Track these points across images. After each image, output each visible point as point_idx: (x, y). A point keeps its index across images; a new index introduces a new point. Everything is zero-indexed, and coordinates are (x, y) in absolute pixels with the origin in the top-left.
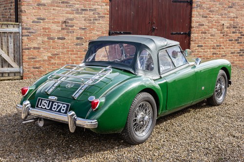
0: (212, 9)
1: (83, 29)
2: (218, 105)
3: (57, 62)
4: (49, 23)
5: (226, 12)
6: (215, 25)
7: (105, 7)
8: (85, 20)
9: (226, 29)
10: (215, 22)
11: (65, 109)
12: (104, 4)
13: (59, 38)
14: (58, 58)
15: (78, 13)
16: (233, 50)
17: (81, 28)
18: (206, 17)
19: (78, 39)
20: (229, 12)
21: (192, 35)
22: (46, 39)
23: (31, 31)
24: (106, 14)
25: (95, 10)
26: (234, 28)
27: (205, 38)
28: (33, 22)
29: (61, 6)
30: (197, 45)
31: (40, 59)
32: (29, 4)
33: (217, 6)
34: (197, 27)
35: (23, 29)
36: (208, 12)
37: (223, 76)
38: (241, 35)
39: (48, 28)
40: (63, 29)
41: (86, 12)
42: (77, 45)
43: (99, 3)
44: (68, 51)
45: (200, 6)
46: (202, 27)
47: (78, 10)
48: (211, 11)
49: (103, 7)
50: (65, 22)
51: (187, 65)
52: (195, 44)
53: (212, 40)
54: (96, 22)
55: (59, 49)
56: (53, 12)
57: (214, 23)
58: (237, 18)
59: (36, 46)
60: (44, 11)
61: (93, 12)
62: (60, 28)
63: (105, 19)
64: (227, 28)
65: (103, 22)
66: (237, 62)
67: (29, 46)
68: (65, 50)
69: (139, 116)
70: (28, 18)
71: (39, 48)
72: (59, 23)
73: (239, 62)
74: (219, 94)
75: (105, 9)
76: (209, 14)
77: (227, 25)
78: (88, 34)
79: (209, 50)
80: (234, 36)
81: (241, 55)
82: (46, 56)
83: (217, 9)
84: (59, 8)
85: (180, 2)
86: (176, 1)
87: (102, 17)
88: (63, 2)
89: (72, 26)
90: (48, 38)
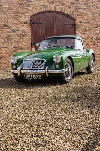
0: (86, 28)
1: (17, 41)
3: (3, 61)
6: (89, 38)
7: (28, 28)
8: (17, 36)
9: (94, 40)
10: (88, 36)
12: (28, 27)
13: (4, 47)
14: (4, 59)
15: (13, 32)
16: (99, 53)
17: (15, 41)
18: (83, 33)
19: (14, 47)
20: (95, 30)
24: (29, 32)
25: (23, 30)
26: (99, 39)
29: (4, 28)
36: (84, 30)
40: (6, 42)
41: (18, 31)
42: (14, 51)
43: (25, 26)
44: (9, 55)
45: (80, 27)
47: (13, 30)
48: (85, 30)
50: (7, 37)
53: (88, 47)
54: (24, 37)
55: (4, 53)
61: (21, 32)
62: (4, 41)
65: (27, 37)
68: (7, 54)
72: (3, 38)
75: (28, 30)
76: (85, 32)
77: (95, 38)
78: (19, 45)
83: (89, 28)
84: (3, 29)
85: (69, 25)
86: (66, 25)
87: (27, 34)
88: (5, 26)
89: (11, 40)
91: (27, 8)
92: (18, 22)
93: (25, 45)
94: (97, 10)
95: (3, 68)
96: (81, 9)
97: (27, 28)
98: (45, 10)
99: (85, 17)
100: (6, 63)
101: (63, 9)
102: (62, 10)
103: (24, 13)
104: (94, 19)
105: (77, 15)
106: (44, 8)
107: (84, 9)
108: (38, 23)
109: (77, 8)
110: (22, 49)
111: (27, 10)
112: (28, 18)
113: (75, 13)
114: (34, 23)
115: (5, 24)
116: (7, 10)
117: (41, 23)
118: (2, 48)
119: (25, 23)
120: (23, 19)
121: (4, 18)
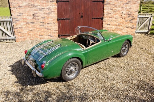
1: (43, 18)
3: (31, 34)
4: (25, 15)
5: (124, 6)
7: (54, 6)
8: (44, 13)
13: (31, 23)
14: (32, 32)
15: (40, 10)
16: (128, 26)
18: (112, 9)
19: (41, 23)
20: (126, 6)
21: (104, 19)
23: (17, 20)
24: (55, 10)
25: (49, 8)
26: (129, 14)
27: (111, 20)
28: (17, 15)
30: (107, 24)
31: (23, 33)
32: (14, 7)
33: (119, 3)
34: (107, 15)
35: (12, 19)
36: (113, 6)
38: (133, 18)
39: (25, 18)
41: (44, 9)
42: (41, 26)
43: (51, 5)
44: (37, 29)
46: (110, 15)
48: (115, 6)
49: (53, 6)
50: (34, 15)
53: (116, 21)
54: (50, 14)
55: (32, 28)
56: (27, 10)
57: (117, 12)
58: (131, 9)
59: (20, 27)
60: (22, 10)
62: (32, 18)
63: (55, 13)
64: (125, 14)
65: (53, 14)
66: (130, 32)
67: (17, 27)
68: (35, 28)
70: (14, 14)
71: (22, 28)
72: (30, 15)
78: (46, 21)
79: (113, 26)
80: (129, 19)
81: (132, 29)
82: (26, 31)
83: (119, 5)
84: (30, 8)
85: (97, 2)
87: (53, 11)
88: (31, 5)
89: (38, 17)
90: (26, 23)
92: (44, 1)
93: (52, 21)
95: (32, 38)
100: (35, 35)
108: (64, 1)
110: (48, 24)
114: (60, 1)
117: (68, 1)
118: (30, 23)
119: (51, 2)
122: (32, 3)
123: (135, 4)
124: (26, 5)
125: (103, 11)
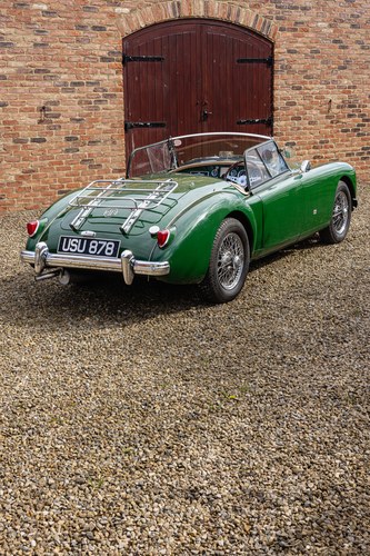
0: (309, 73)
1: (78, 120)
2: (339, 242)
3: (32, 185)
4: (14, 111)
5: (335, 77)
6: (317, 103)
7: (116, 76)
8: (80, 103)
9: (335, 110)
10: (316, 98)
11: (112, 249)
12: (113, 71)
13: (34, 140)
14: (35, 177)
15: (65, 90)
16: (349, 149)
17: (73, 119)
18: (299, 88)
19: (68, 139)
20: (340, 77)
21: (275, 124)
22: (11, 143)
24: (117, 90)
25: (97, 83)
26: (350, 107)
27: (299, 129)
29: (35, 78)
30: (285, 142)
31: (2, 181)
33: (318, 67)
34: (284, 109)
36: (301, 78)
37: (344, 191)
38: (364, 120)
39: (14, 122)
40: (40, 122)
41: (80, 88)
42: (67, 151)
43: (103, 70)
44: (53, 164)
45: (288, 69)
46: (293, 107)
48: (307, 77)
49: (111, 77)
50: (44, 108)
51: (289, 173)
52: (281, 140)
53: (312, 131)
54: (101, 107)
55: (36, 159)
56: (21, 90)
57: (314, 100)
58: (354, 87)
60: (4, 89)
61: (93, 88)
62: (35, 121)
63: (116, 100)
64: (338, 107)
65: (112, 106)
68: (47, 162)
69: (225, 257)
72: (32, 110)
73: (361, 172)
74: (339, 223)
75: (114, 81)
76: (303, 83)
77: (336, 101)
78: (86, 131)
79: (307, 151)
80: (352, 123)
81: (365, 158)
82: (12, 174)
83: (319, 73)
84: (32, 83)
85: (251, 61)
86: (242, 61)
87: (112, 96)
88: (38, 71)
89: (57, 116)
90: (14, 141)
91: (111, 9)
92: (82, 58)
93: (105, 132)
94: (348, 10)
95: (32, 204)
96: (296, 8)
97: (113, 78)
98: (172, 17)
99: (306, 35)
100: (44, 188)
101: (234, 12)
102: (229, 15)
103: (101, 29)
104: (335, 42)
105: (281, 29)
106: (170, 10)
107: (304, 9)
108: (147, 59)
109: (280, 7)
110: (93, 143)
111: (112, 15)
112: (115, 44)
113: (272, 23)
114: (135, 59)
115: (36, 64)
116: (44, 18)
117: (159, 59)
118: (29, 143)
119: (103, 59)
120: (98, 46)
121: (36, 45)
122: (40, 64)
123: (366, 71)
124: (20, 70)
125: (272, 96)
